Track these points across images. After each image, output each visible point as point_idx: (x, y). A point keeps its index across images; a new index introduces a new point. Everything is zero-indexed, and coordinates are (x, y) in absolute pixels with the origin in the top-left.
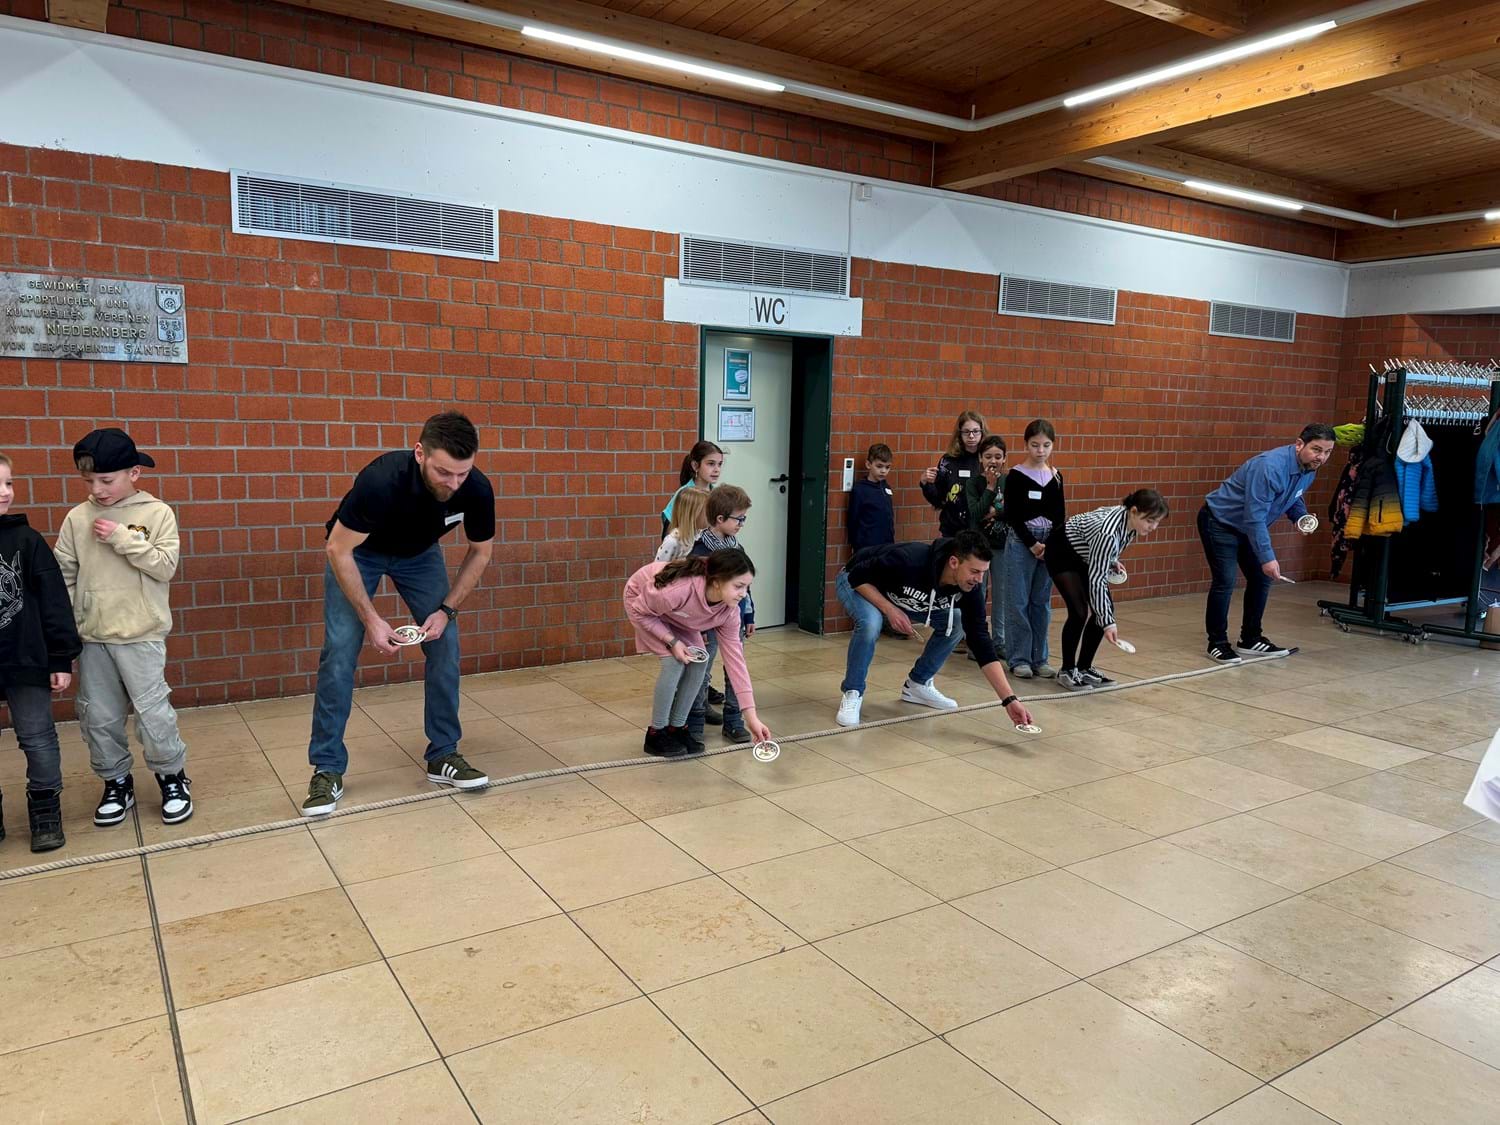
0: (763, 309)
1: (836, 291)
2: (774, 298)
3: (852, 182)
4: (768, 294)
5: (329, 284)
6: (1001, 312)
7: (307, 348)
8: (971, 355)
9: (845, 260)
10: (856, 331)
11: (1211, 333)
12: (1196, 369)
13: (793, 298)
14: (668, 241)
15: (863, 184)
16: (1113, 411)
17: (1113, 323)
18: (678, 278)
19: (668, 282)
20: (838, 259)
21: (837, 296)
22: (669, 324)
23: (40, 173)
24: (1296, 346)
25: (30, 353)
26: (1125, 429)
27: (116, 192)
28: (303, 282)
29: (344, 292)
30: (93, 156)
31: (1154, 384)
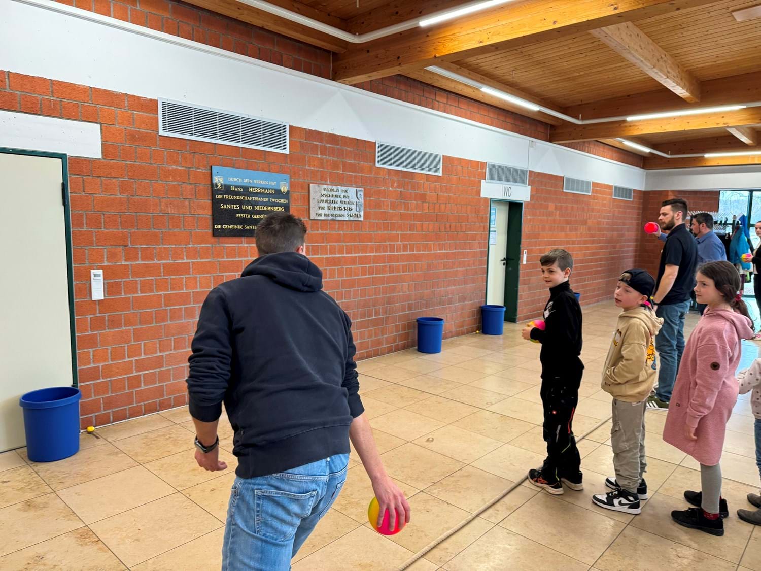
0: (506, 192)
1: (524, 184)
2: (509, 186)
3: (530, 140)
4: (507, 185)
5: (398, 187)
6: (564, 191)
7: (392, 212)
8: (556, 208)
9: (527, 171)
10: (528, 200)
11: (613, 197)
12: (610, 212)
13: (513, 186)
14: (483, 165)
15: (532, 141)
16: (589, 229)
17: (590, 194)
18: (485, 179)
19: (483, 181)
20: (525, 171)
21: (524, 185)
22: (482, 198)
23: (327, 143)
24: (632, 202)
25: (323, 218)
26: (592, 236)
27: (346, 150)
28: (392, 186)
29: (402, 190)
30: (341, 136)
31: (599, 218)
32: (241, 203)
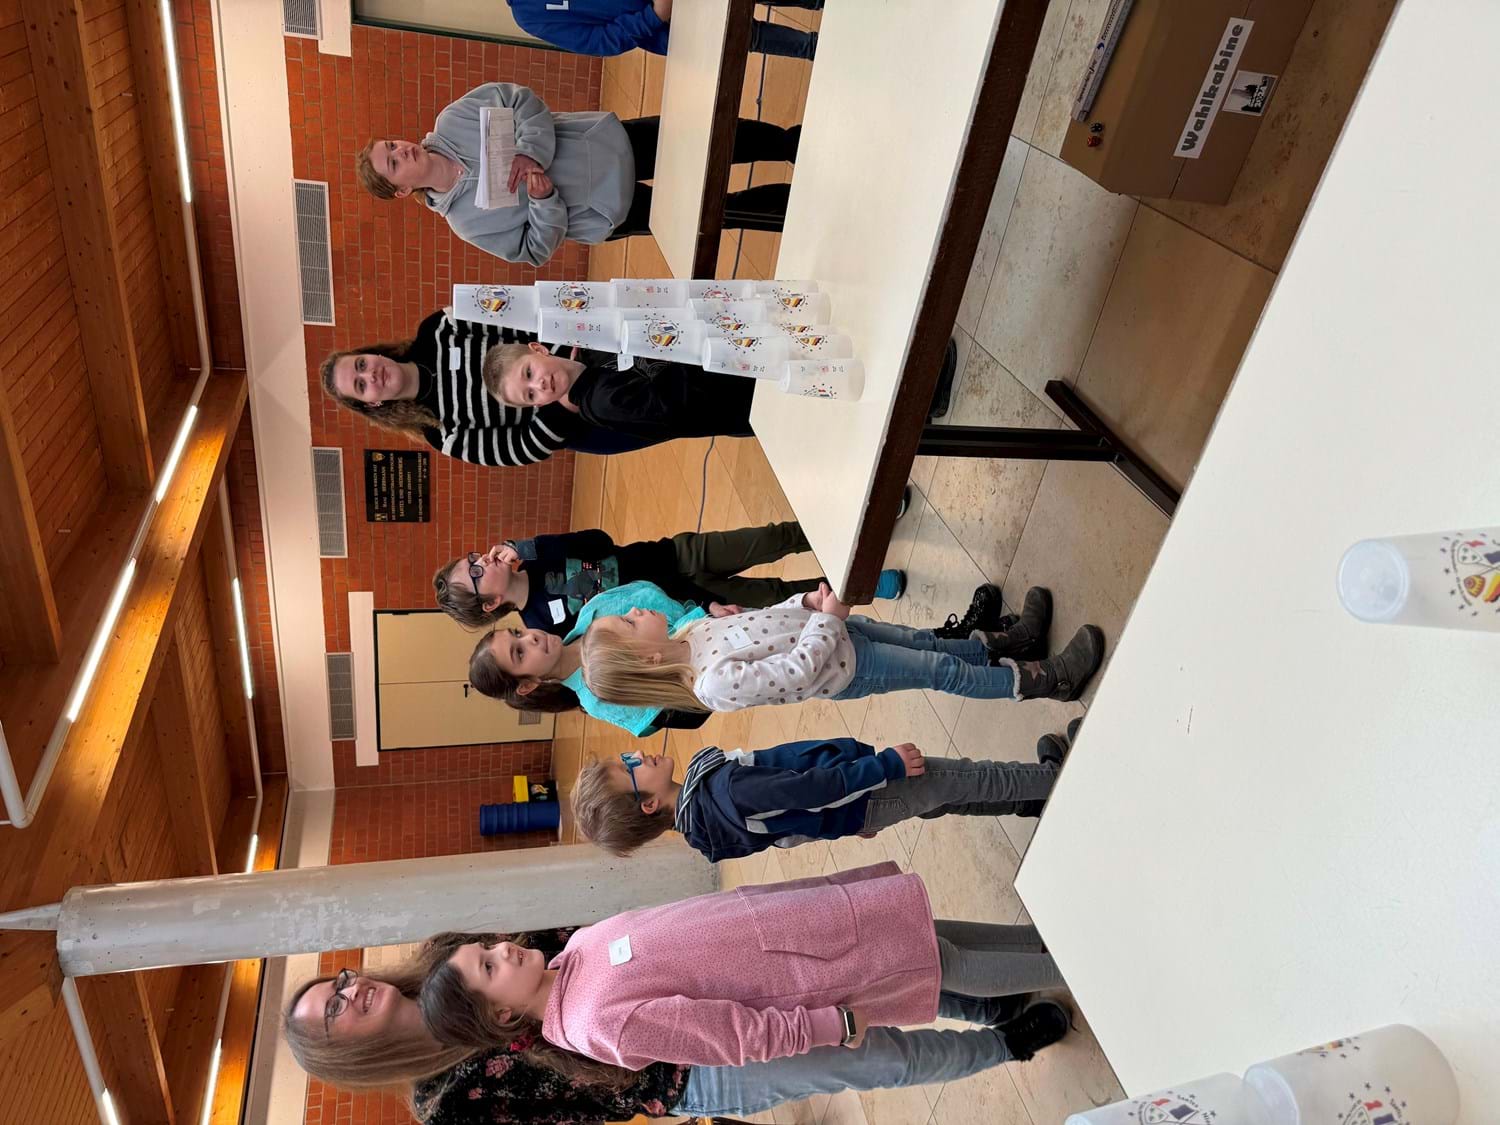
5: (357, 282)
14: (291, 46)
18: (317, 41)
22: (354, 53)
28: (358, 296)
29: (360, 275)
32: (397, 499)
